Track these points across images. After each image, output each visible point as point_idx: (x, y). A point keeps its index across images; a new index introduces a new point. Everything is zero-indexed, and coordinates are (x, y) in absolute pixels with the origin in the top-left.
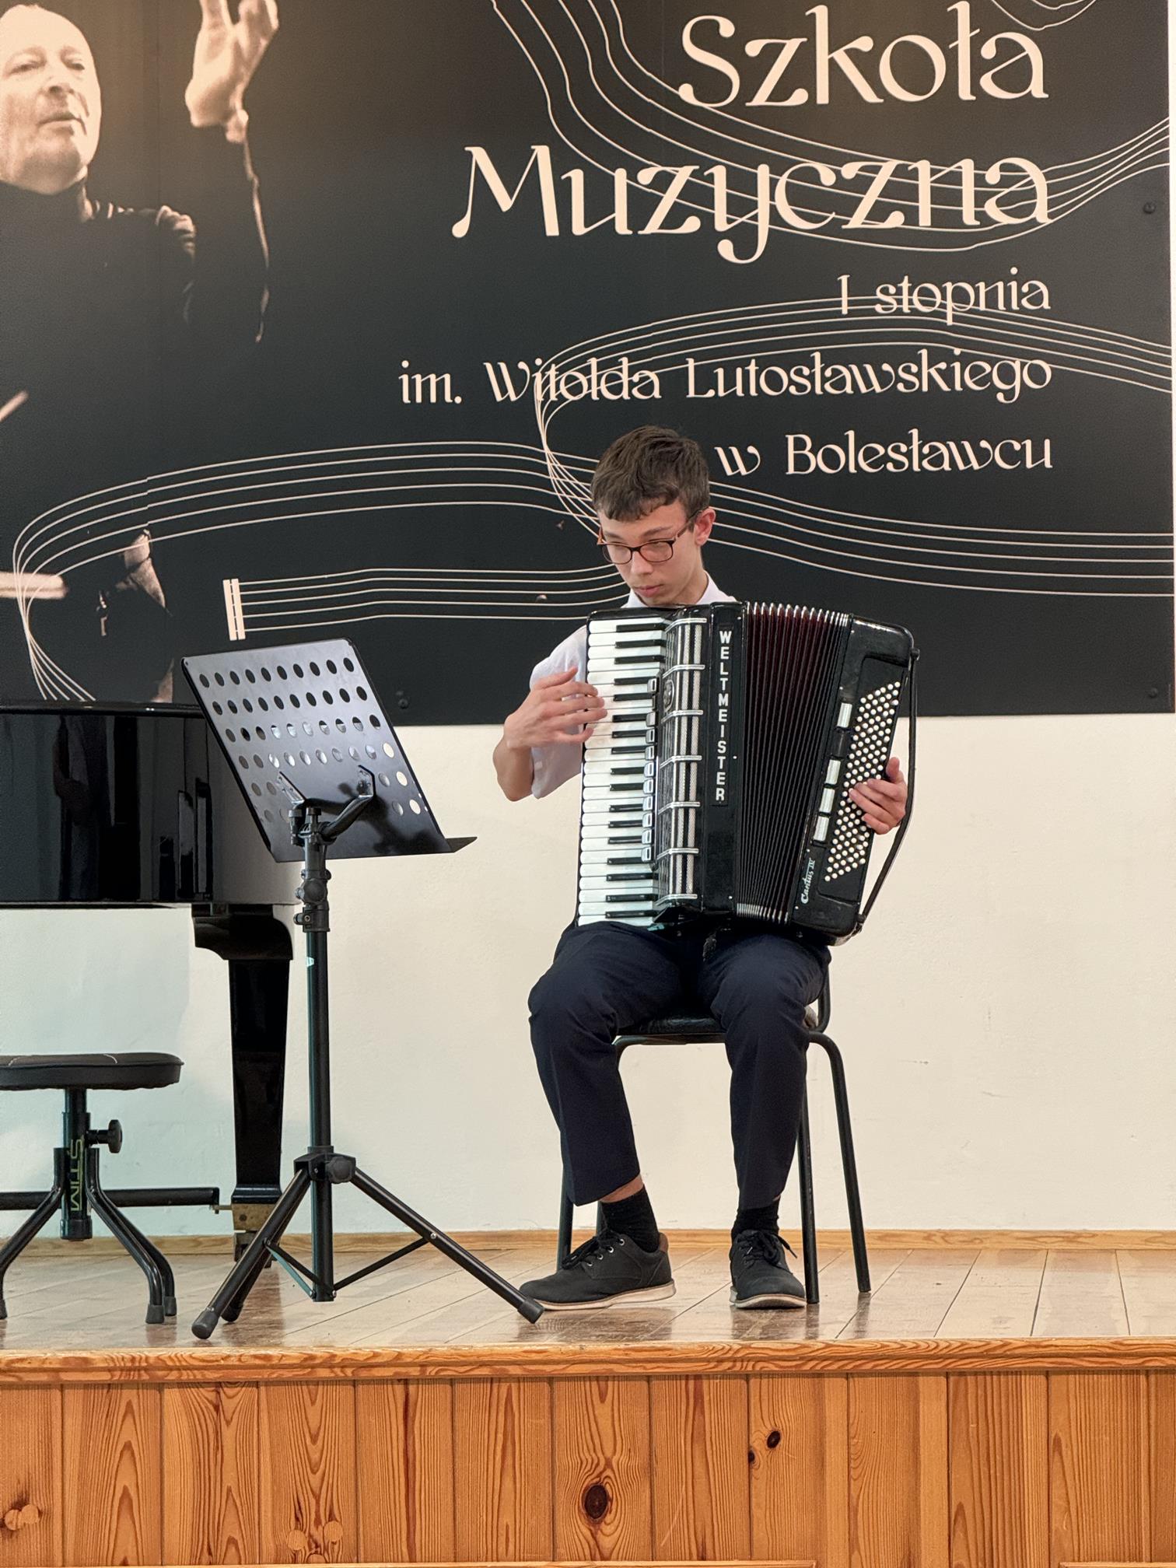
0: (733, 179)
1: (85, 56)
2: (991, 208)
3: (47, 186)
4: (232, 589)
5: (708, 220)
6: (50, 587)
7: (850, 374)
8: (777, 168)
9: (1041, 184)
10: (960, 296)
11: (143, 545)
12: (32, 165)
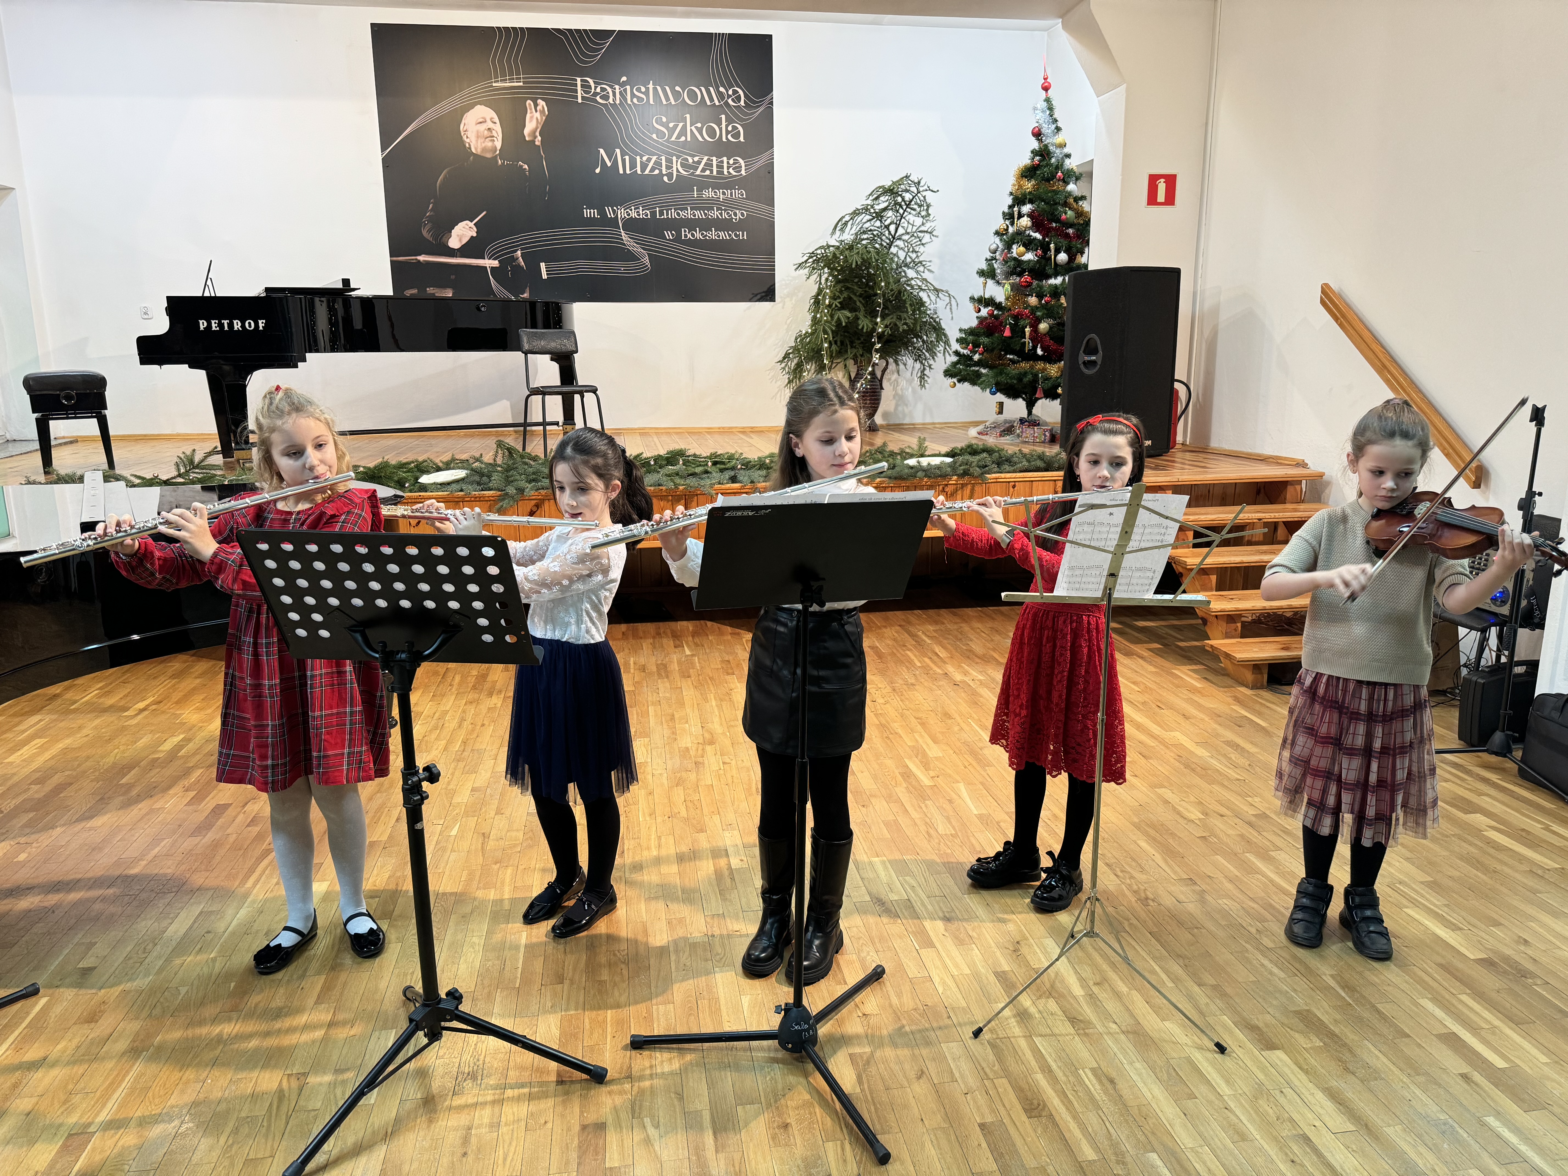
0: (667, 160)
1: (497, 120)
2: (731, 170)
3: (489, 155)
4: (543, 265)
5: (661, 171)
6: (495, 263)
7: (697, 213)
8: (678, 158)
9: (743, 165)
10: (724, 193)
11: (519, 253)
12: (484, 149)
